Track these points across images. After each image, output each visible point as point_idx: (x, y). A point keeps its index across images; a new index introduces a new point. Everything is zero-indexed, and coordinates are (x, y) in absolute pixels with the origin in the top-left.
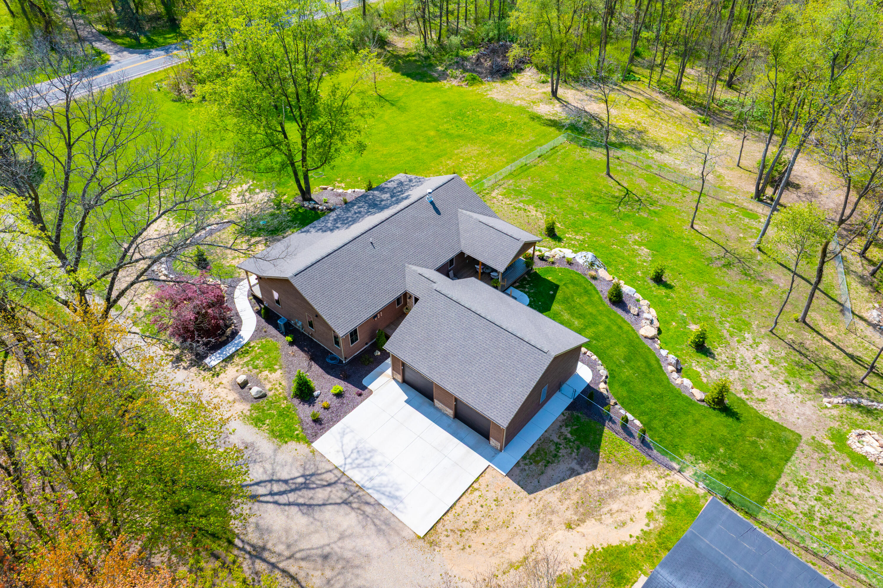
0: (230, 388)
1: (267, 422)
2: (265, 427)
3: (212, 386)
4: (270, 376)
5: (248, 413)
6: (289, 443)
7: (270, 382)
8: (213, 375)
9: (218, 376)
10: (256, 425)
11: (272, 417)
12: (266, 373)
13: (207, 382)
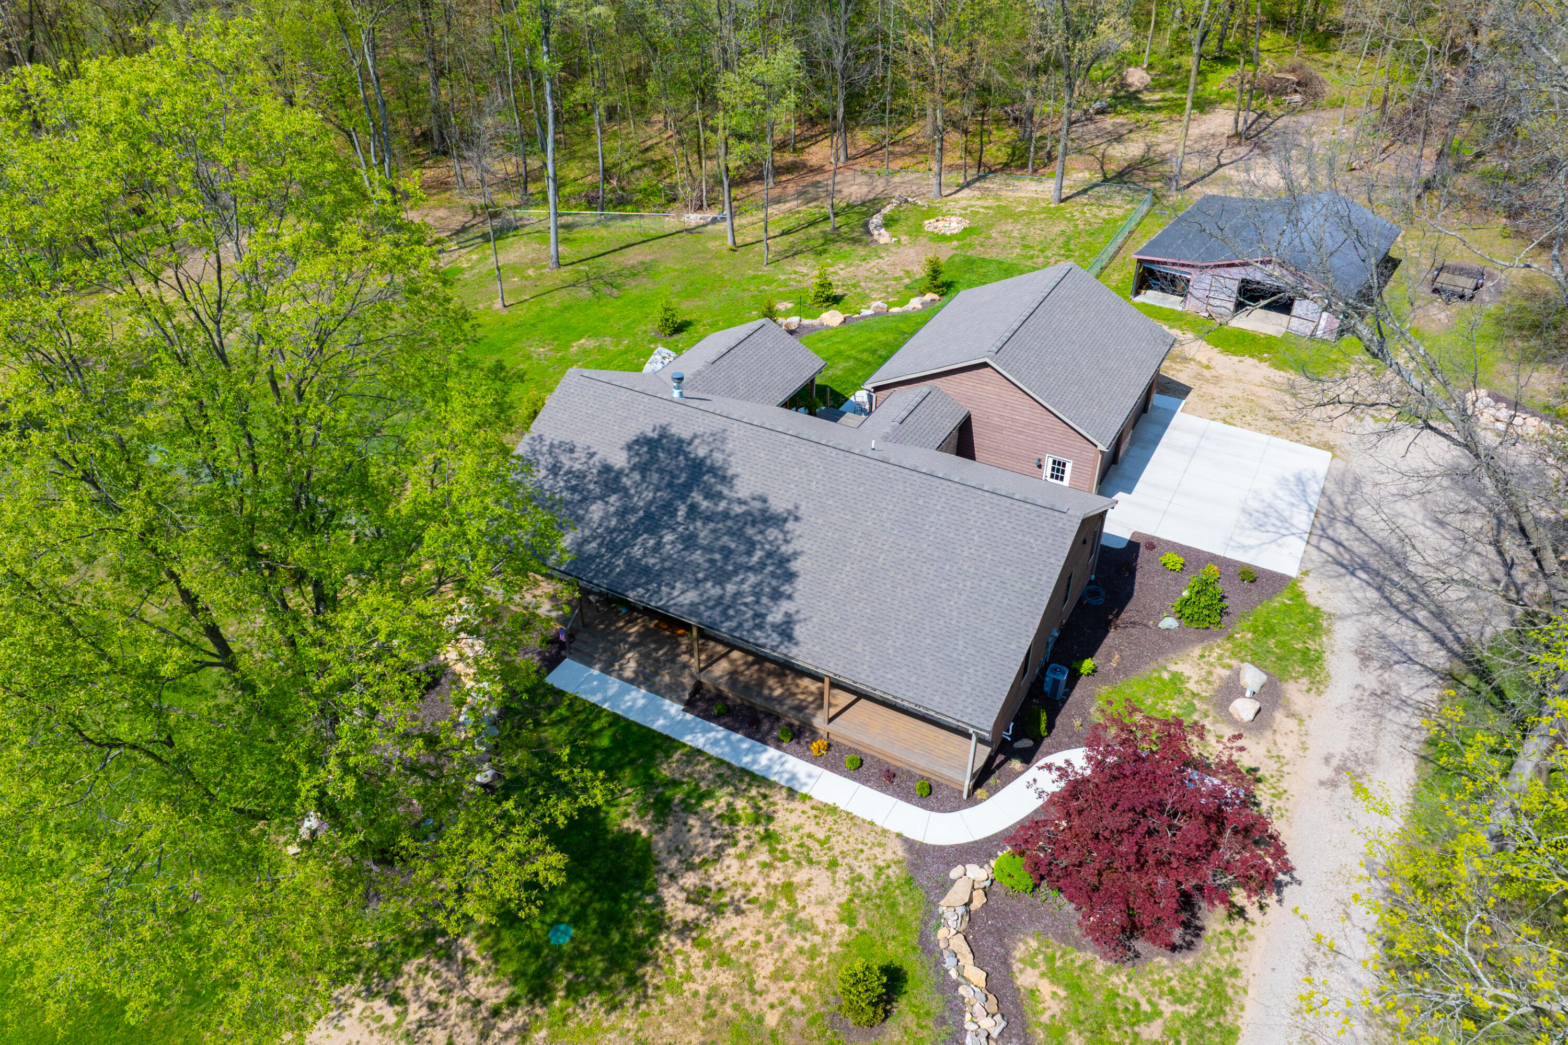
0: (1268, 734)
1: (1299, 646)
2: (1311, 645)
3: (1285, 769)
4: (1195, 678)
5: (1305, 680)
6: (1315, 604)
7: (1210, 673)
8: (1259, 780)
9: (1255, 770)
10: (1318, 659)
11: (1282, 644)
12: (1192, 686)
13: (1284, 785)
